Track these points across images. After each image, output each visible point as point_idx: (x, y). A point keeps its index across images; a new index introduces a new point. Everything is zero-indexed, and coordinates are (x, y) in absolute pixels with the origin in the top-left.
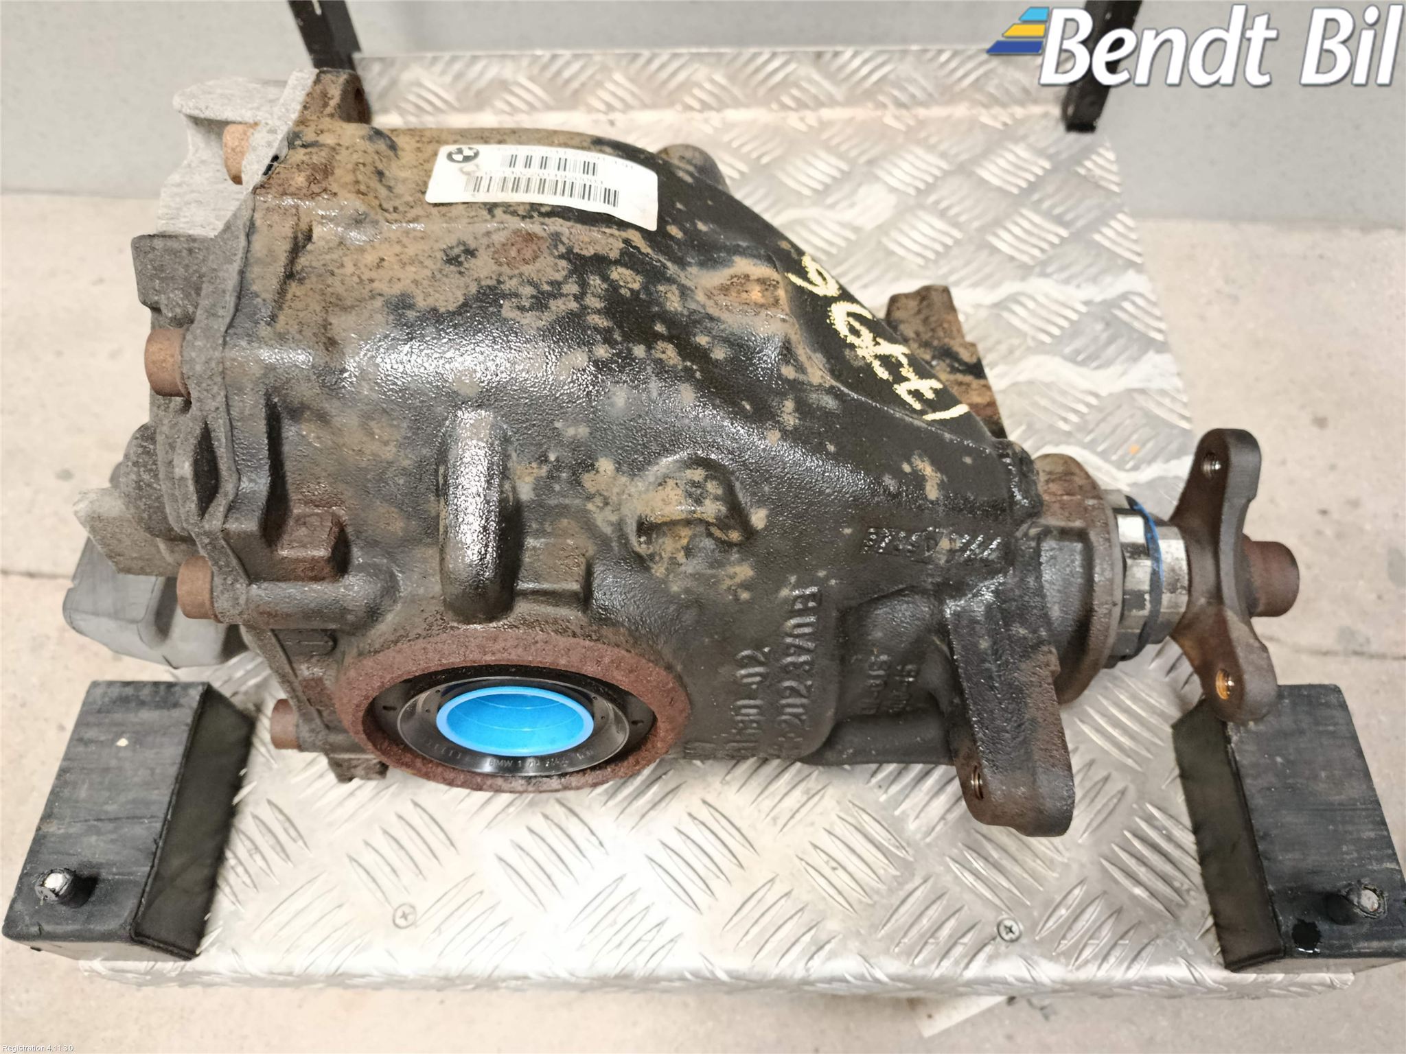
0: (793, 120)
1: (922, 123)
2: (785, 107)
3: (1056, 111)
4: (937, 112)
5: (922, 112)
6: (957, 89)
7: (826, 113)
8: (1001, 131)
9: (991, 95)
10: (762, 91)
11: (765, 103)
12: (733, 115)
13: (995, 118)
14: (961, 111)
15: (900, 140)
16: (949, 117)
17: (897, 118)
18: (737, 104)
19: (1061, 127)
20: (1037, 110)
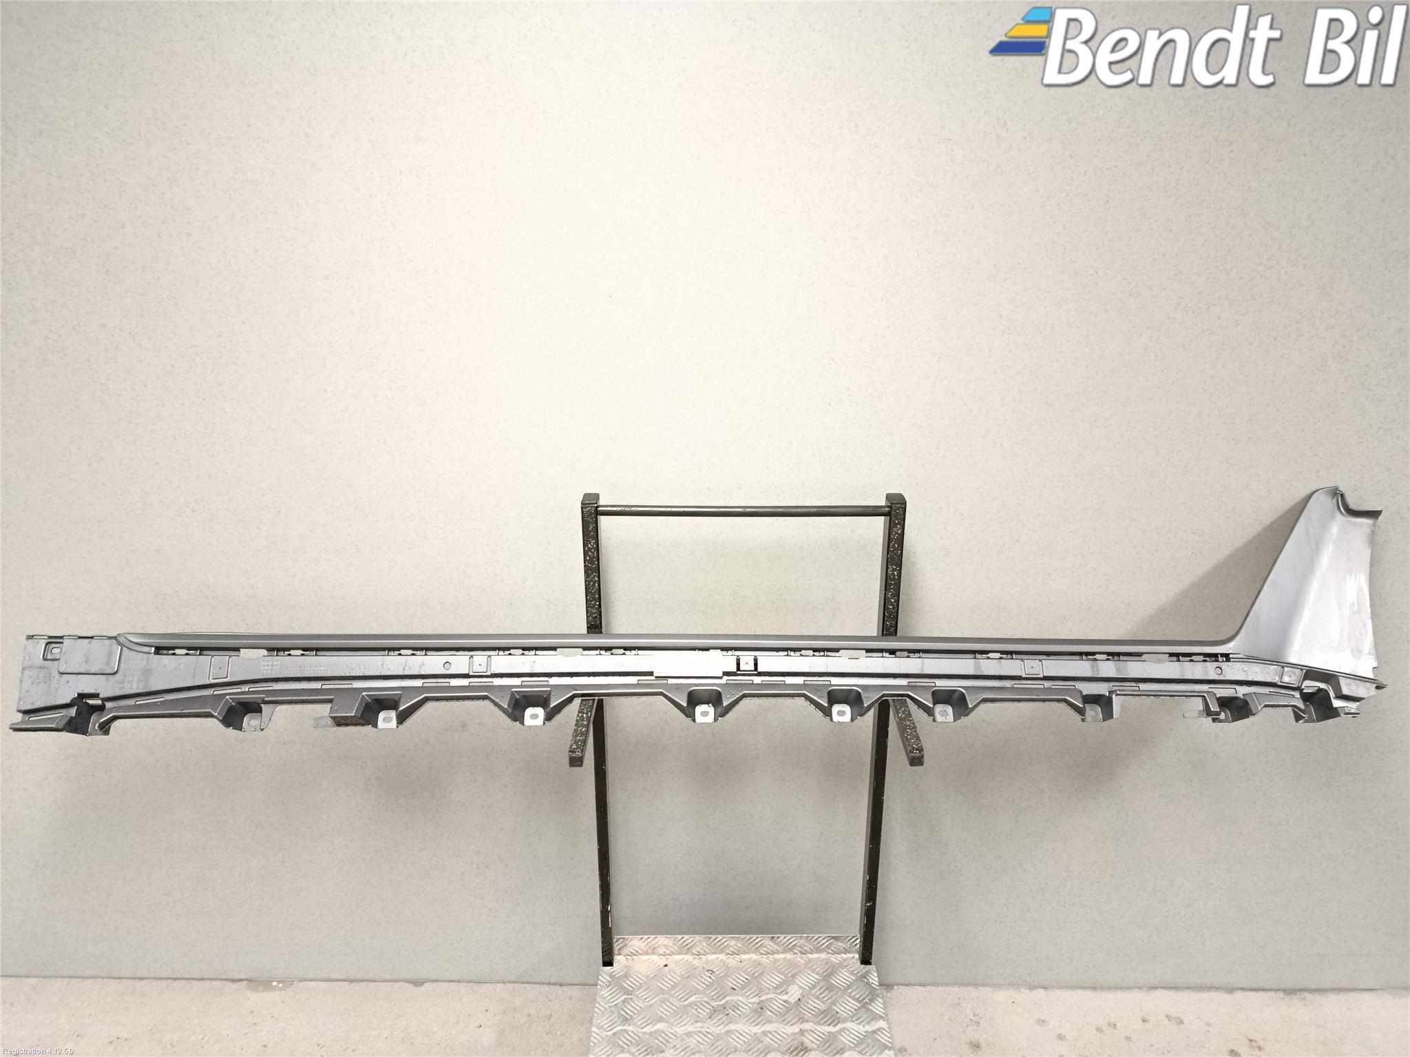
0: (764, 960)
1: (810, 960)
2: (762, 954)
3: (857, 956)
4: (815, 956)
5: (810, 956)
6: (821, 948)
7: (776, 956)
8: (838, 964)
9: (832, 950)
10: (753, 949)
11: (753, 952)
12: (743, 957)
13: (836, 959)
14: (823, 956)
15: (803, 966)
16: (819, 957)
17: (801, 958)
18: (745, 953)
19: (859, 963)
20: (850, 955)
